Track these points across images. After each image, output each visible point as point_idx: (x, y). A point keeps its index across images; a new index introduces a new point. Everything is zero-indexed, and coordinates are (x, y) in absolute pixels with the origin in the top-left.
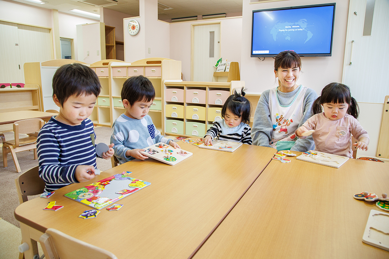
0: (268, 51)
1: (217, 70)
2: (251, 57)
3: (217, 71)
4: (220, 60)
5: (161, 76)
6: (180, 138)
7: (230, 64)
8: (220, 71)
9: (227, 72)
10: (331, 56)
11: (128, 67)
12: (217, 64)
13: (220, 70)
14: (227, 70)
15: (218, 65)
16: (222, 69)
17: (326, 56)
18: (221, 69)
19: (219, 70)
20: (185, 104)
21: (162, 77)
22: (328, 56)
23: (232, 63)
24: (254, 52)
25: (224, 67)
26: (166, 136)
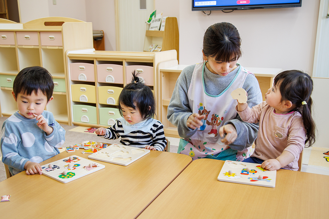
0: (215, 2)
1: (150, 28)
2: (193, 10)
3: (150, 30)
4: (154, 14)
5: (62, 45)
6: (92, 129)
7: (165, 20)
8: (153, 30)
9: (161, 31)
10: (300, 6)
11: (16, 32)
12: (151, 18)
13: (154, 27)
14: (163, 29)
15: (152, 20)
16: (157, 27)
17: (294, 6)
18: (155, 25)
19: (152, 28)
20: (97, 84)
21: (63, 48)
22: (297, 6)
23: (168, 19)
24: (197, 4)
25: (158, 24)
26: (75, 126)
